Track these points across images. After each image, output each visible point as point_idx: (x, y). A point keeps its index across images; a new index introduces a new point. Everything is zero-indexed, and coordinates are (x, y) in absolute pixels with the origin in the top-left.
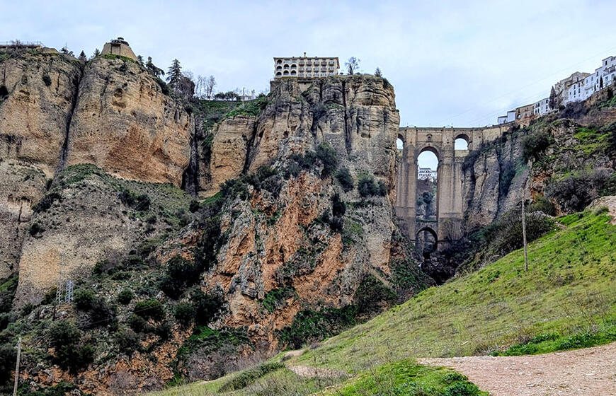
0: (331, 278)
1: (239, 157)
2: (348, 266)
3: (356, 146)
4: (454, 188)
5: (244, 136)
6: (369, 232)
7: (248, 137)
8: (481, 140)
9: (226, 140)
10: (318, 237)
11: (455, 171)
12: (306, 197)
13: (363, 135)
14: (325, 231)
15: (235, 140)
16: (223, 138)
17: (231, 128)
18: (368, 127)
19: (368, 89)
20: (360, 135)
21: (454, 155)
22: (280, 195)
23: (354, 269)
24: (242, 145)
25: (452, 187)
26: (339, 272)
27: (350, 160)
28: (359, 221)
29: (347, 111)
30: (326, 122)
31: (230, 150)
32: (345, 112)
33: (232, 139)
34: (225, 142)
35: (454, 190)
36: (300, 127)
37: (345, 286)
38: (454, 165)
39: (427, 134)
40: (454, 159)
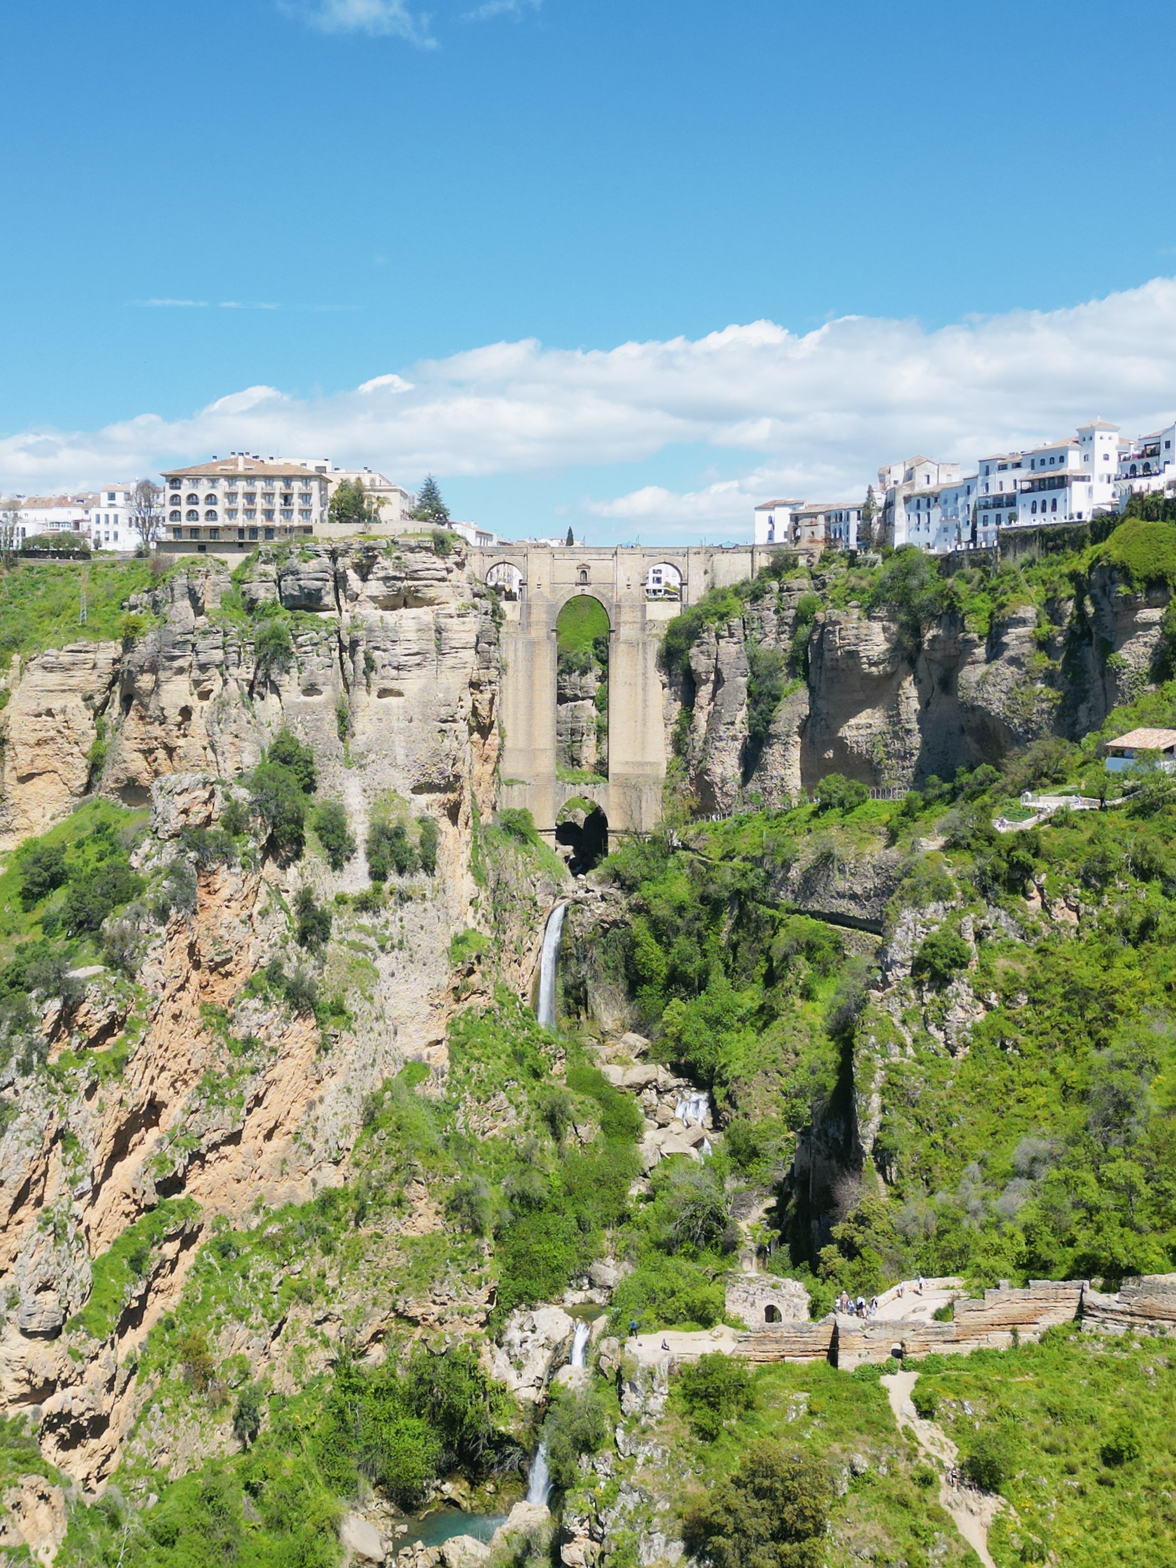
0: (290, 1126)
1: (76, 750)
2: (332, 1085)
3: (364, 726)
4: (645, 701)
5: (88, 698)
6: (393, 975)
7: (98, 700)
8: (708, 577)
9: (43, 708)
10: (254, 1032)
11: (645, 658)
12: (222, 931)
13: (384, 693)
14: (270, 1014)
15: (63, 711)
16: (32, 707)
17: (54, 679)
18: (394, 673)
19: (392, 573)
20: (374, 693)
21: (644, 616)
22: (146, 968)
23: (349, 1091)
24: (83, 721)
25: (640, 697)
26: (311, 1105)
27: (349, 765)
28: (366, 949)
29: (343, 632)
30: (288, 672)
31: (53, 733)
32: (338, 632)
33: (56, 705)
34: (39, 715)
35: (645, 707)
36: (220, 696)
37: (327, 1141)
38: (644, 644)
39: (578, 563)
40: (644, 625)
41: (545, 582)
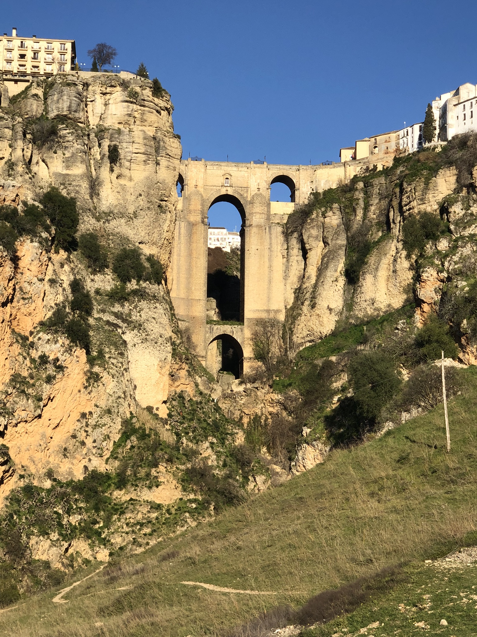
4: (270, 266)
6: (135, 346)
8: (312, 186)
10: (47, 355)
11: (270, 238)
14: (59, 344)
18: (127, 164)
20: (115, 176)
21: (269, 211)
25: (267, 264)
28: (117, 326)
30: (55, 152)
32: (89, 135)
35: (271, 271)
38: (270, 227)
39: (223, 172)
40: (269, 217)
41: (200, 184)
